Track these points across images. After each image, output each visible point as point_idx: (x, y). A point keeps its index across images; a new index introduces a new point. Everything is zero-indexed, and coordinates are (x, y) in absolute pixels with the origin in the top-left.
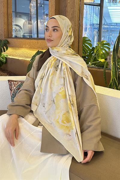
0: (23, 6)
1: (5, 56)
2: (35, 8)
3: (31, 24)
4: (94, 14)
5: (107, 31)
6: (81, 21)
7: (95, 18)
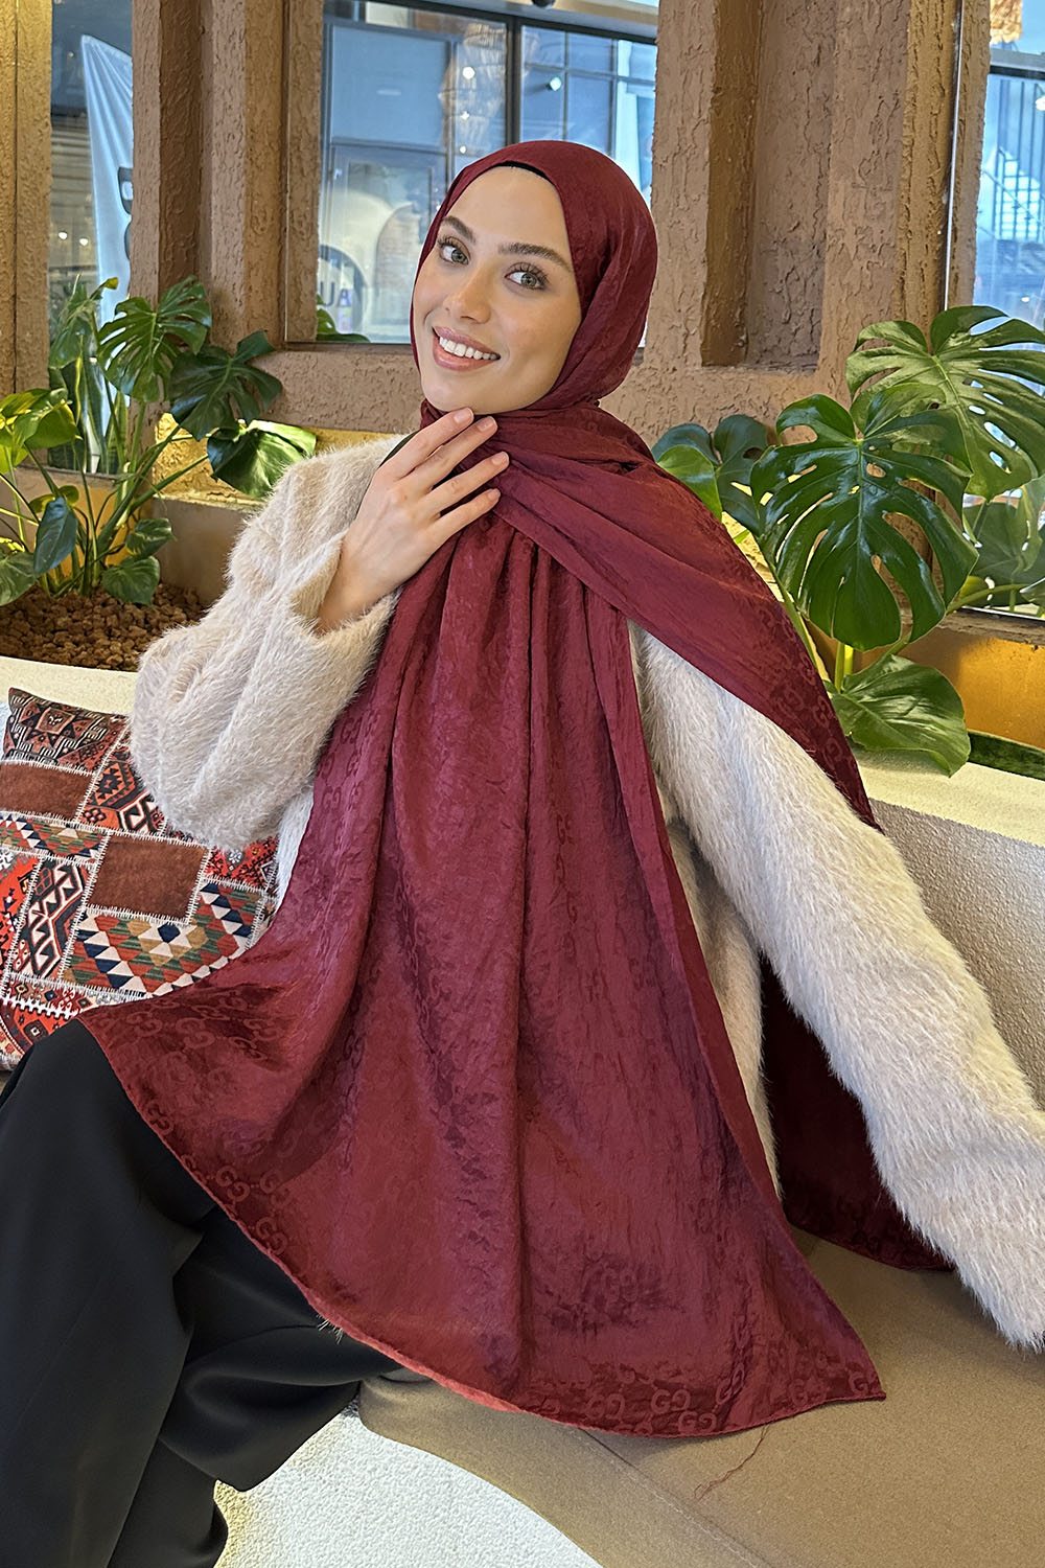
0: (381, 92)
2: (498, 103)
4: (1008, 156)
6: (962, 186)
7: (1017, 190)
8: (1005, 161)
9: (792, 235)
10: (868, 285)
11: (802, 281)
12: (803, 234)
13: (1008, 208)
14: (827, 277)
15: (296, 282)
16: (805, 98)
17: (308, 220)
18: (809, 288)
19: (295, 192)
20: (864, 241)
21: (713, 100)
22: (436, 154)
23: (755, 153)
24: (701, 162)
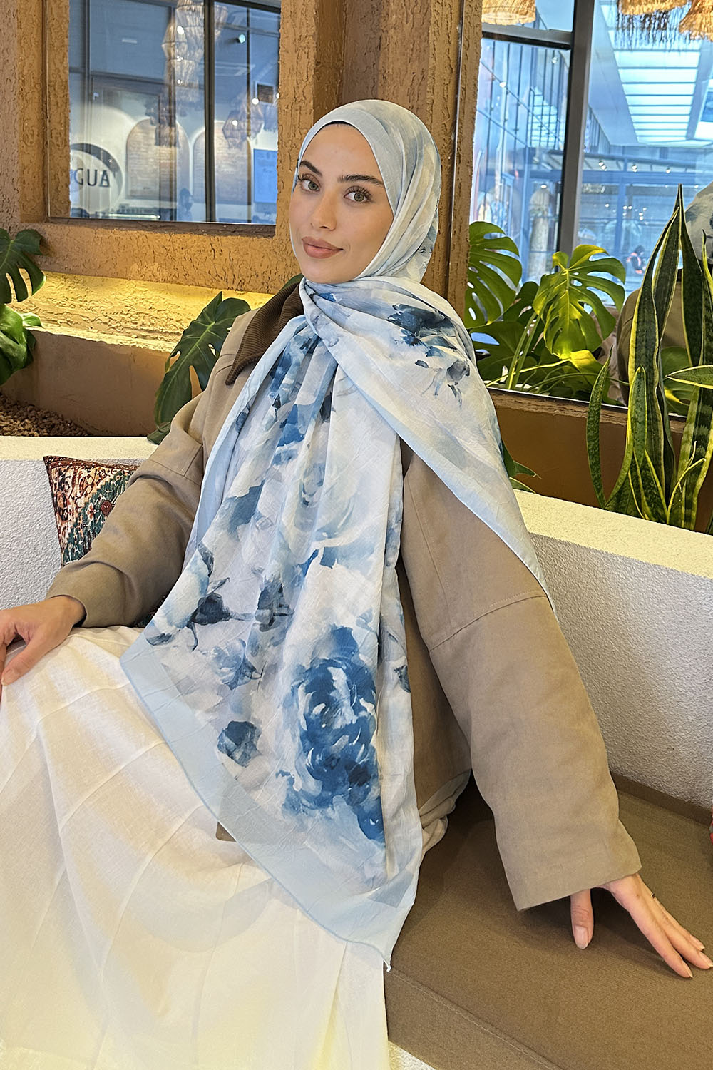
0: (124, 40)
1: (25, 324)
2: (200, 53)
3: (173, 143)
4: (537, 92)
5: (609, 192)
6: (464, 130)
7: (542, 115)
8: (534, 95)
13: (536, 126)
15: (55, 178)
16: (372, 69)
17: (62, 137)
19: (52, 116)
21: (315, 70)
22: (163, 84)
24: (309, 109)
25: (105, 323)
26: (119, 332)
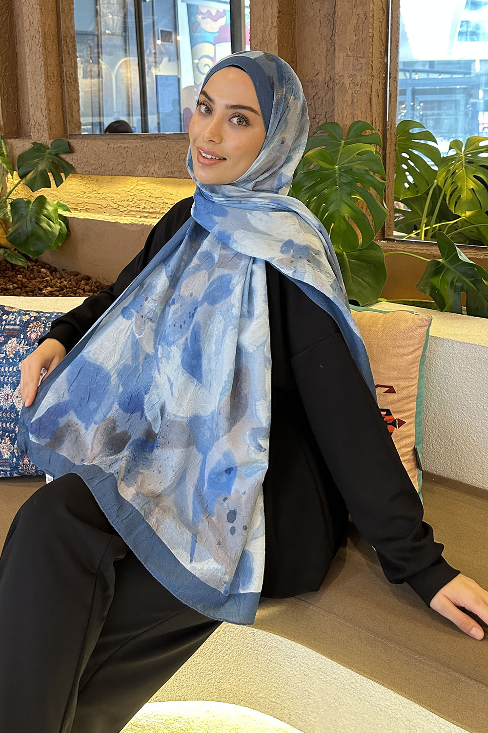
6: (392, 54)
9: (315, 78)
10: (355, 101)
11: (321, 99)
12: (320, 78)
14: (336, 98)
15: (70, 106)
16: (318, 15)
17: (73, 76)
18: (324, 102)
19: (67, 63)
20: (353, 81)
21: (278, 17)
22: (93, 35)
23: (296, 40)
24: (273, 46)
25: (115, 209)
26: (126, 214)
